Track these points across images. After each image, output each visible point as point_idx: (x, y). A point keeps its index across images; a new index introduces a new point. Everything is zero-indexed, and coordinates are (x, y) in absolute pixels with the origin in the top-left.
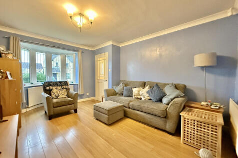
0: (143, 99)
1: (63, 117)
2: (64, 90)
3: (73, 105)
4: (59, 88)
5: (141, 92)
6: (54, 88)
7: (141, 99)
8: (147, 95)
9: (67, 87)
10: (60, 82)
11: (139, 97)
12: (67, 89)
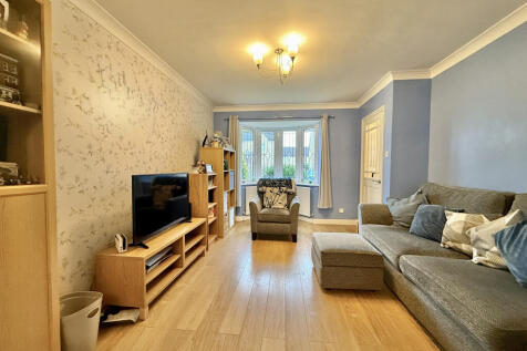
0: (475, 259)
1: (267, 242)
2: (284, 195)
3: (288, 225)
4: (276, 190)
5: (473, 230)
6: (269, 189)
7: (470, 256)
8: (495, 249)
9: (289, 190)
10: (281, 180)
11: (464, 247)
12: (289, 193)
